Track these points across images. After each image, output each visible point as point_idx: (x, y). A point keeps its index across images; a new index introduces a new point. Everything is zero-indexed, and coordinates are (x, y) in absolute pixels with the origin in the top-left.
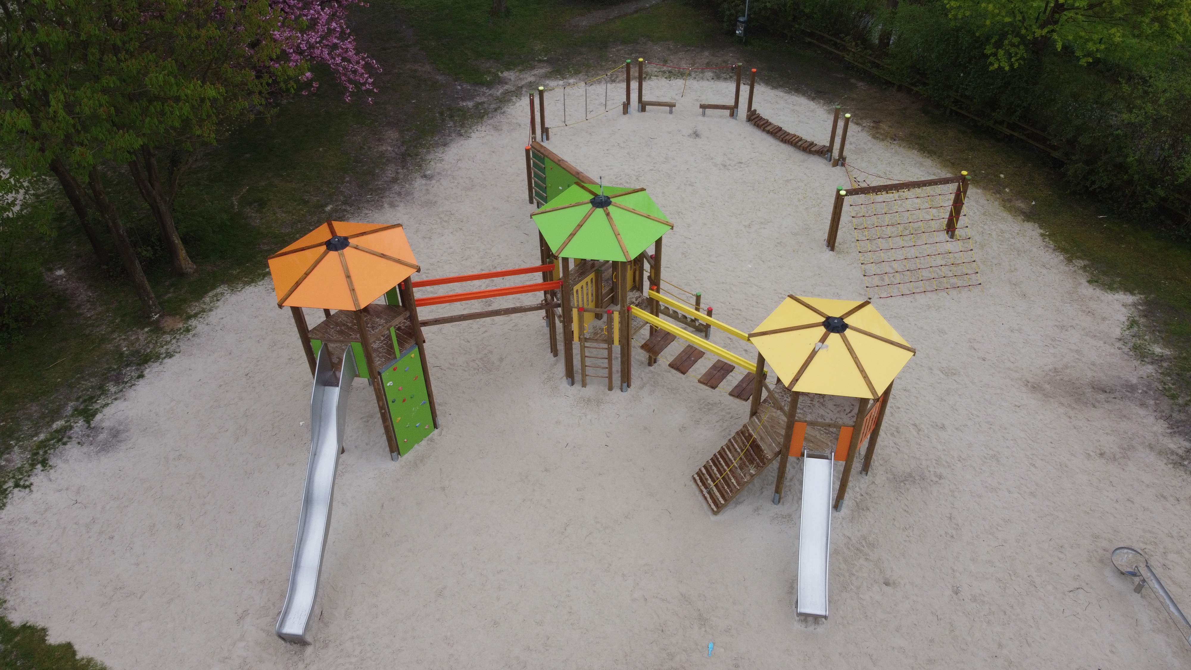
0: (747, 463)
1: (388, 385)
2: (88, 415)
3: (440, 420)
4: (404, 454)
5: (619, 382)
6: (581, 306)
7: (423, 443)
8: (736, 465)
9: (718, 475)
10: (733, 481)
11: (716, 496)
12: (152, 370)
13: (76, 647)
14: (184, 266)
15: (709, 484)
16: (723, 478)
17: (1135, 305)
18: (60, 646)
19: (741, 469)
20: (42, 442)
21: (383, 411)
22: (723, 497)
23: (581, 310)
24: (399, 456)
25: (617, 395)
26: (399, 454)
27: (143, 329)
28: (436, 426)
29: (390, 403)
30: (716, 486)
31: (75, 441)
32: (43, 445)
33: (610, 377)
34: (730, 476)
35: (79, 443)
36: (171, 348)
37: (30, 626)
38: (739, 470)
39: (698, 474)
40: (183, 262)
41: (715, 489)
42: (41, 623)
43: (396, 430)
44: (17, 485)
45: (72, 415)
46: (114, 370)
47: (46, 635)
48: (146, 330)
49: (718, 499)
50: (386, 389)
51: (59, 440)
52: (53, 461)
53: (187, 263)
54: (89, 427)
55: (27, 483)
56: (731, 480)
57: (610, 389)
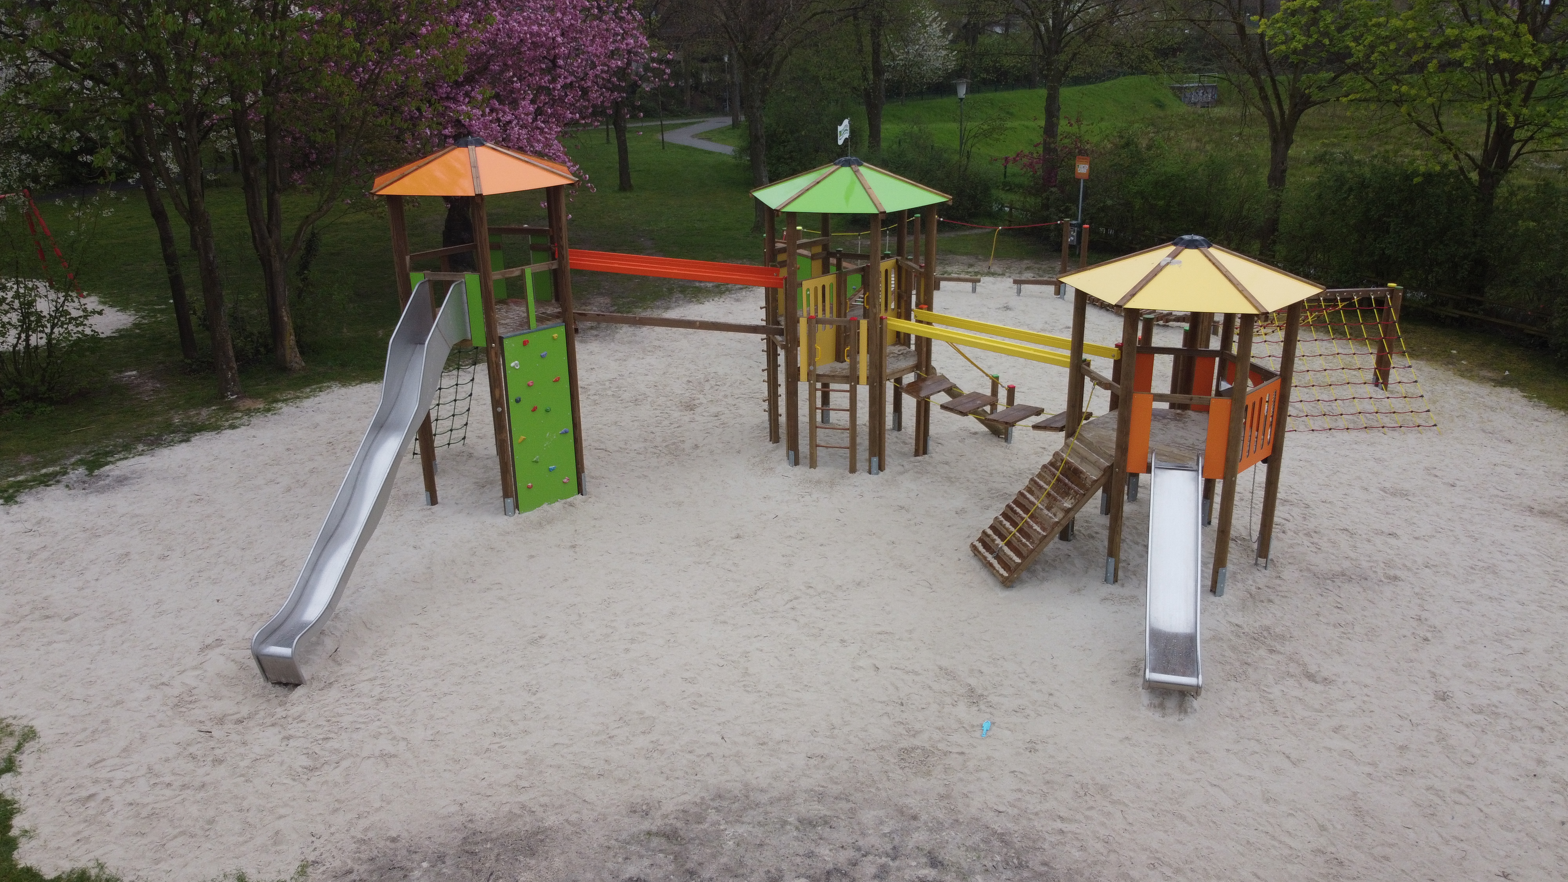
0: (1059, 498)
1: (512, 364)
2: (95, 465)
3: (588, 485)
4: (525, 511)
5: (866, 455)
6: (812, 314)
7: (558, 505)
8: (1040, 506)
9: (1012, 529)
10: (1036, 527)
11: (1008, 556)
12: (203, 438)
14: (288, 359)
15: (998, 545)
16: (1021, 531)
19: (1049, 508)
20: (17, 482)
21: (499, 409)
22: (1018, 553)
23: (813, 321)
24: (517, 511)
25: (862, 479)
26: (517, 507)
27: (209, 407)
28: (580, 491)
29: (512, 401)
30: (1009, 544)
31: (63, 485)
32: (17, 485)
33: (853, 447)
34: (1032, 523)
35: (68, 487)
36: (239, 422)
38: (1046, 512)
39: (980, 540)
40: (288, 352)
41: (1006, 550)
43: (516, 457)
45: (72, 464)
46: (153, 435)
48: (214, 408)
49: (1011, 559)
50: (508, 372)
51: (42, 483)
52: (22, 498)
53: (293, 355)
54: (90, 475)
56: (1032, 527)
57: (853, 470)
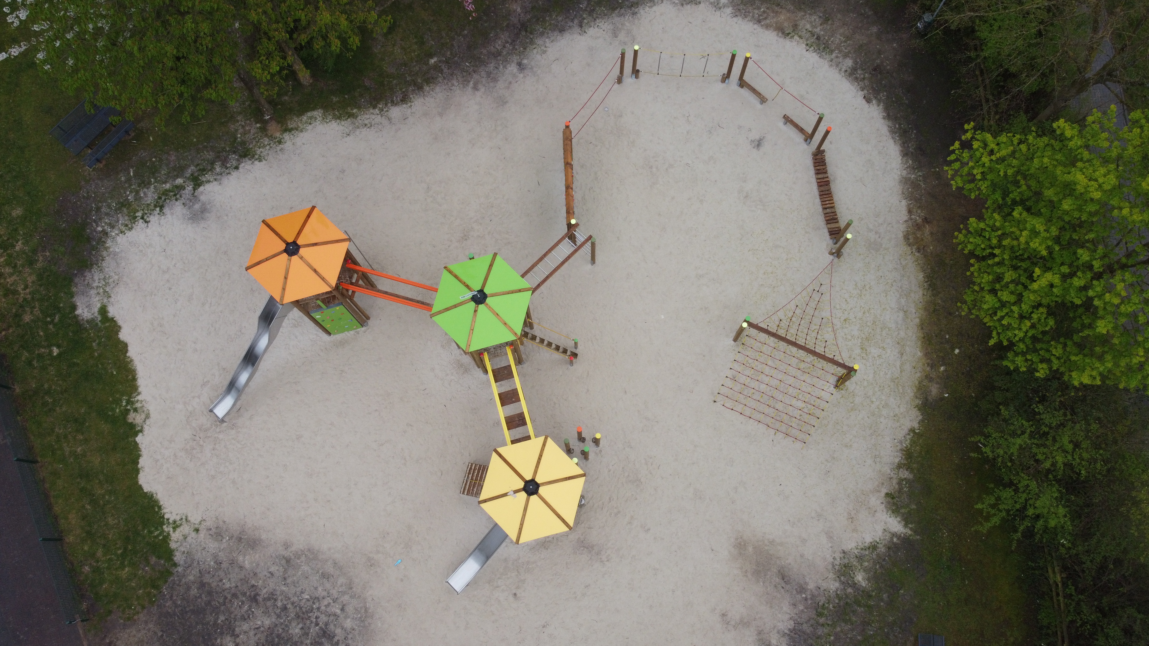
2: (197, 183)
7: (352, 332)
12: (246, 165)
13: (129, 348)
17: (894, 535)
18: (123, 342)
20: (166, 190)
27: (256, 123)
31: (182, 200)
32: (166, 193)
35: (183, 204)
36: (264, 152)
37: (115, 321)
42: (120, 323)
44: (142, 218)
45: (189, 179)
46: (226, 151)
47: (119, 331)
48: (258, 125)
51: (175, 195)
52: (166, 210)
54: (193, 194)
55: (148, 220)
